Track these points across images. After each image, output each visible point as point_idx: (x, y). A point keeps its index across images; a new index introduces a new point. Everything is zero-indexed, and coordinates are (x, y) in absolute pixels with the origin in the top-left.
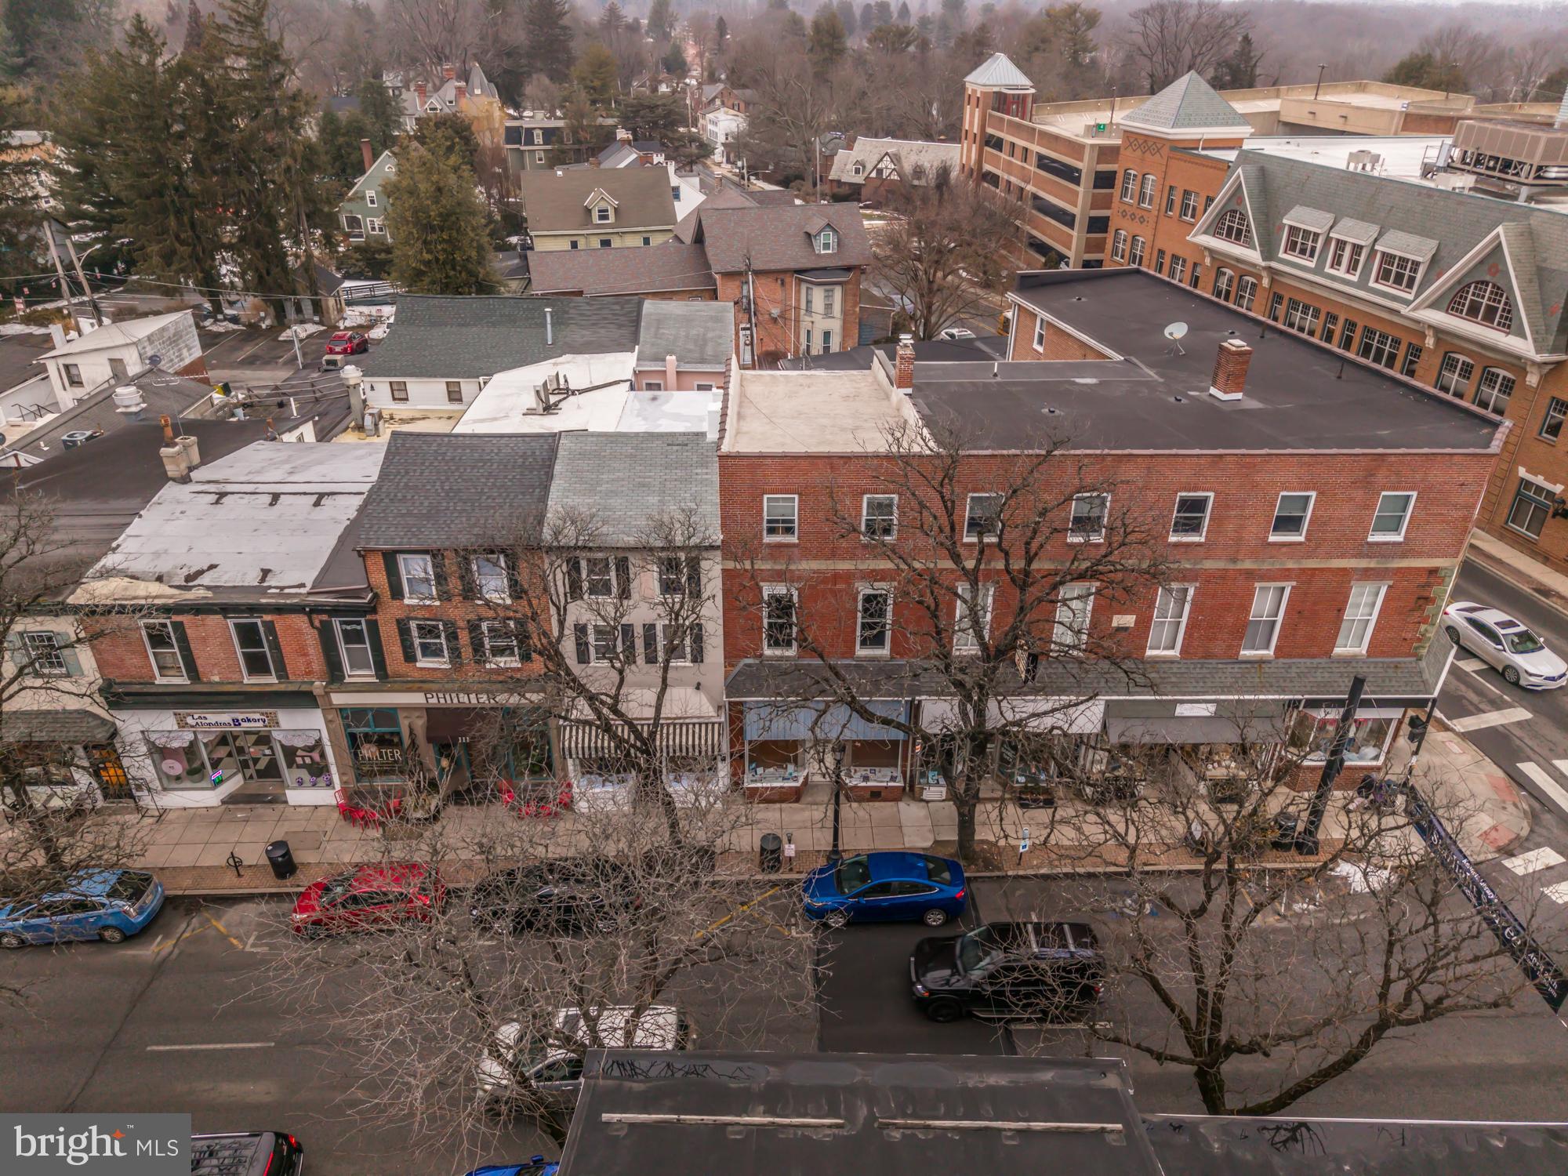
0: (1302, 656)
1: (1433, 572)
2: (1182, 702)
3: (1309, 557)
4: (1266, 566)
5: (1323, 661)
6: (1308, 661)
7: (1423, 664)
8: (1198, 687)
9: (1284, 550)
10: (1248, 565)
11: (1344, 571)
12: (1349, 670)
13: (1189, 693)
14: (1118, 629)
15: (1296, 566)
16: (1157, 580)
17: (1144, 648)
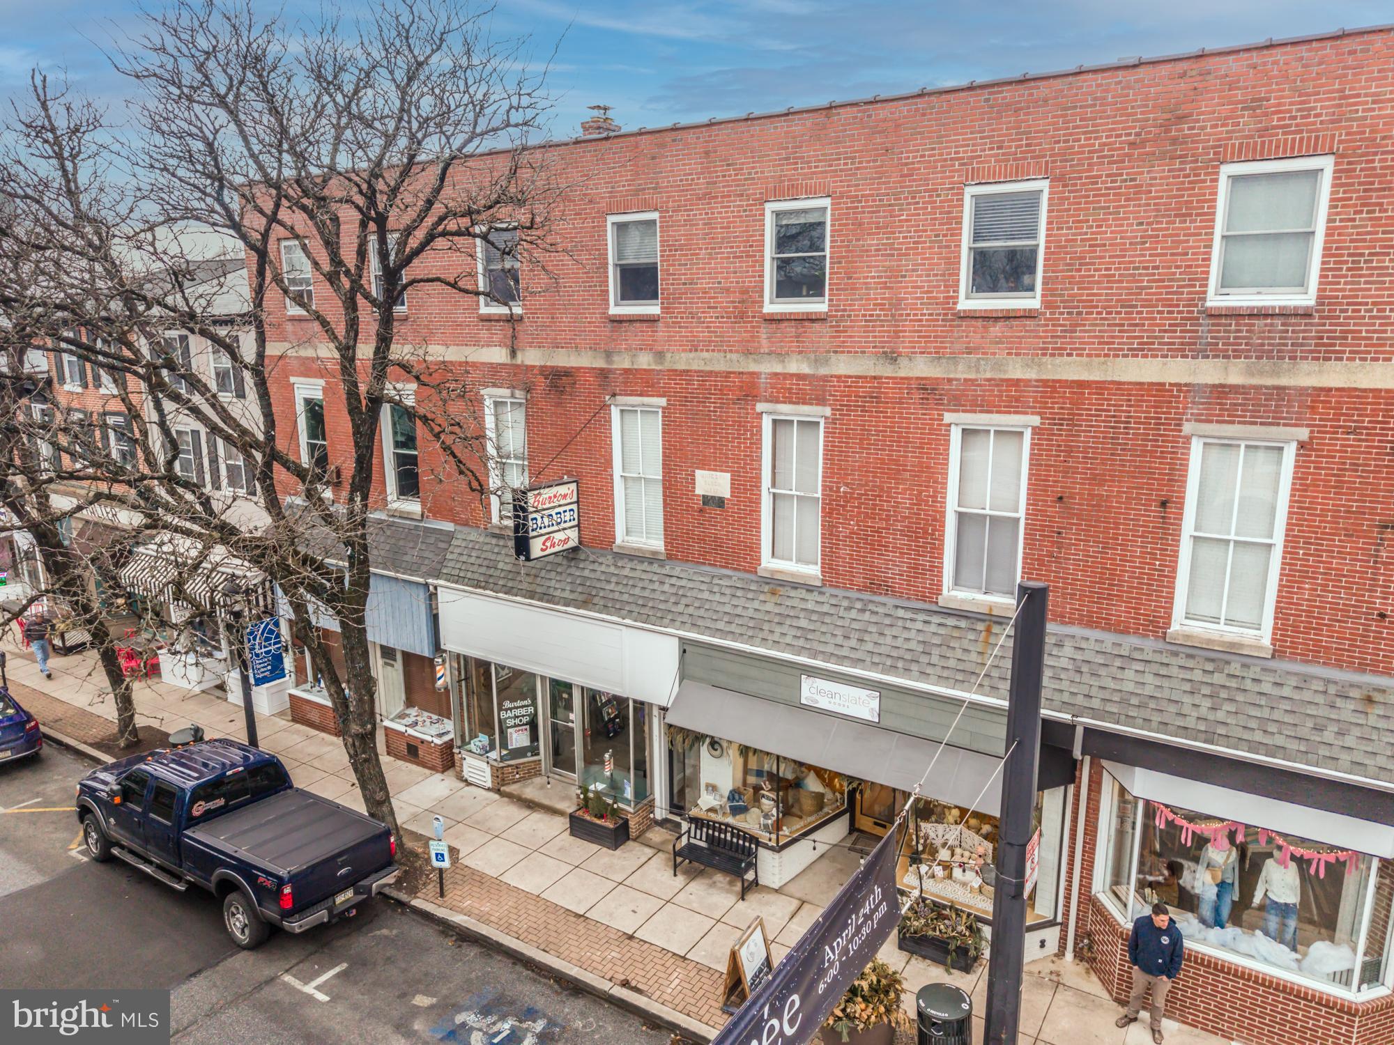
0: (1090, 623)
2: (813, 672)
3: (1058, 351)
4: (961, 372)
5: (1150, 644)
6: (1109, 638)
9: (996, 329)
10: (921, 368)
11: (1161, 395)
12: (1218, 679)
13: (829, 657)
14: (707, 500)
15: (1032, 375)
16: (756, 398)
17: (753, 550)
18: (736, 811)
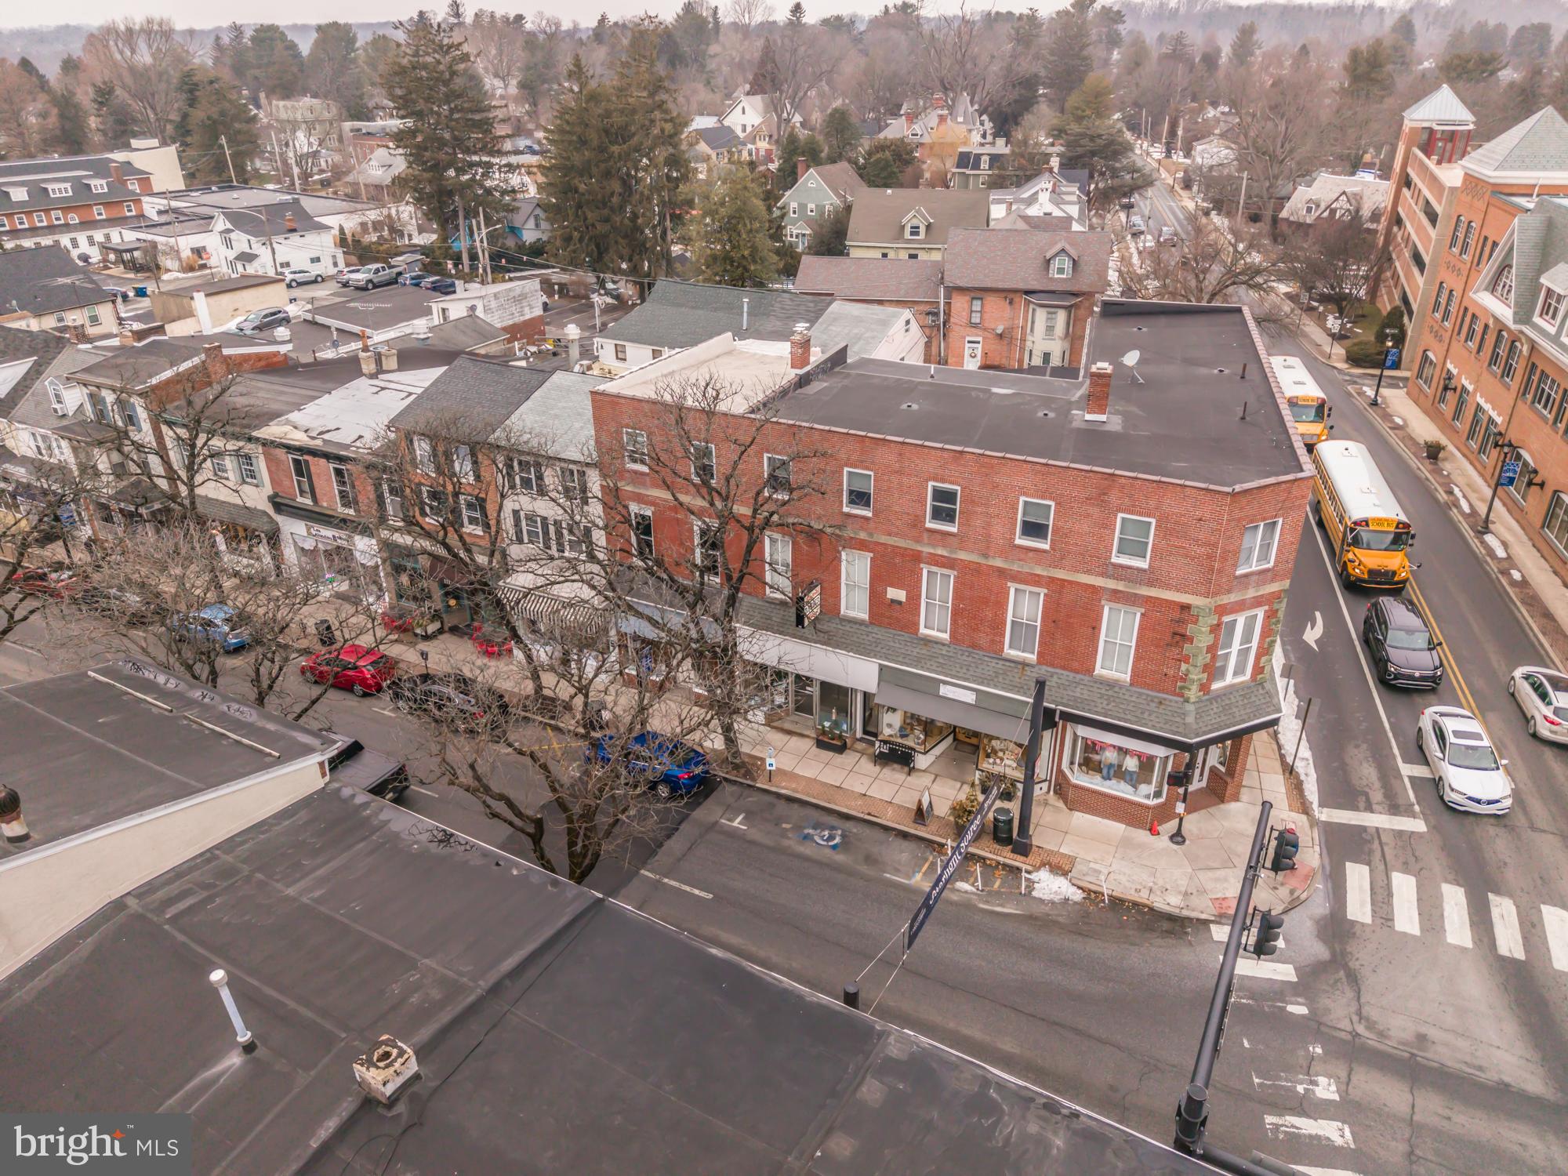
0: (1064, 668)
1: (1185, 608)
2: (945, 683)
3: (1056, 567)
4: (1015, 567)
5: (1087, 678)
6: (1072, 675)
7: (1190, 707)
8: (964, 674)
9: (1031, 554)
10: (998, 563)
11: (1094, 589)
12: (1110, 693)
13: (952, 677)
14: (893, 601)
15: (1045, 573)
16: (920, 561)
17: (916, 625)
18: (902, 736)
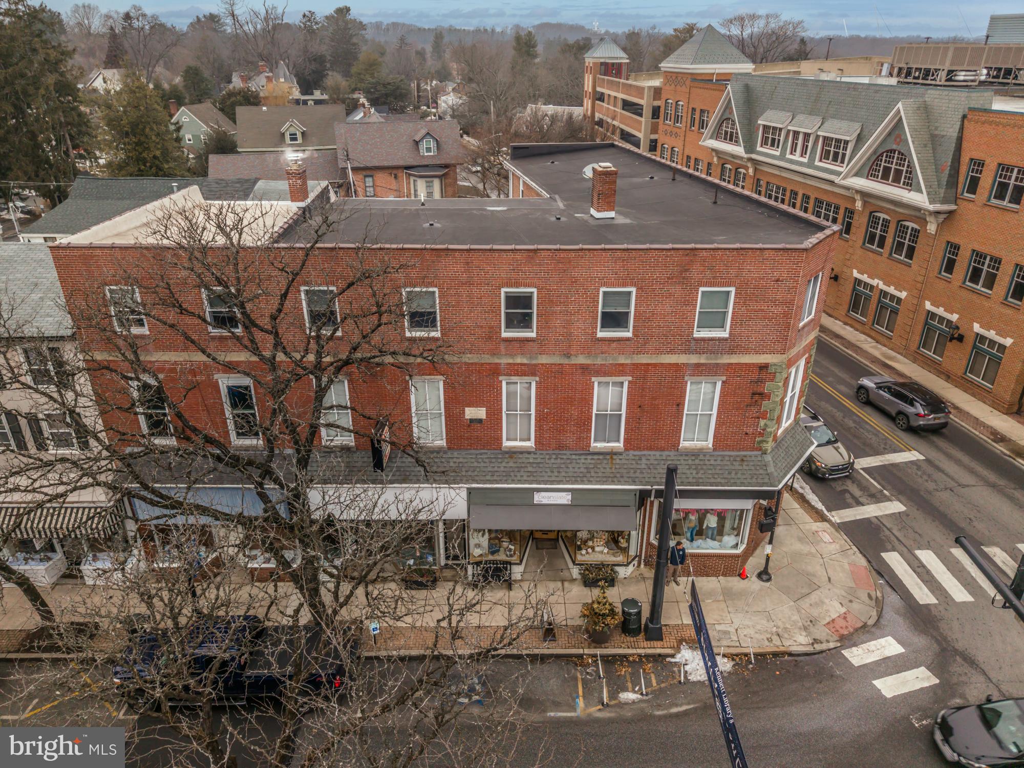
0: (651, 449)
1: (764, 367)
2: (539, 490)
3: (639, 353)
4: (599, 361)
5: (672, 453)
6: (658, 453)
7: (768, 458)
8: (556, 477)
9: (614, 345)
10: (581, 360)
11: (677, 367)
12: (697, 462)
13: (545, 483)
14: (472, 421)
15: (628, 361)
16: (499, 374)
17: (500, 439)
18: (493, 553)
